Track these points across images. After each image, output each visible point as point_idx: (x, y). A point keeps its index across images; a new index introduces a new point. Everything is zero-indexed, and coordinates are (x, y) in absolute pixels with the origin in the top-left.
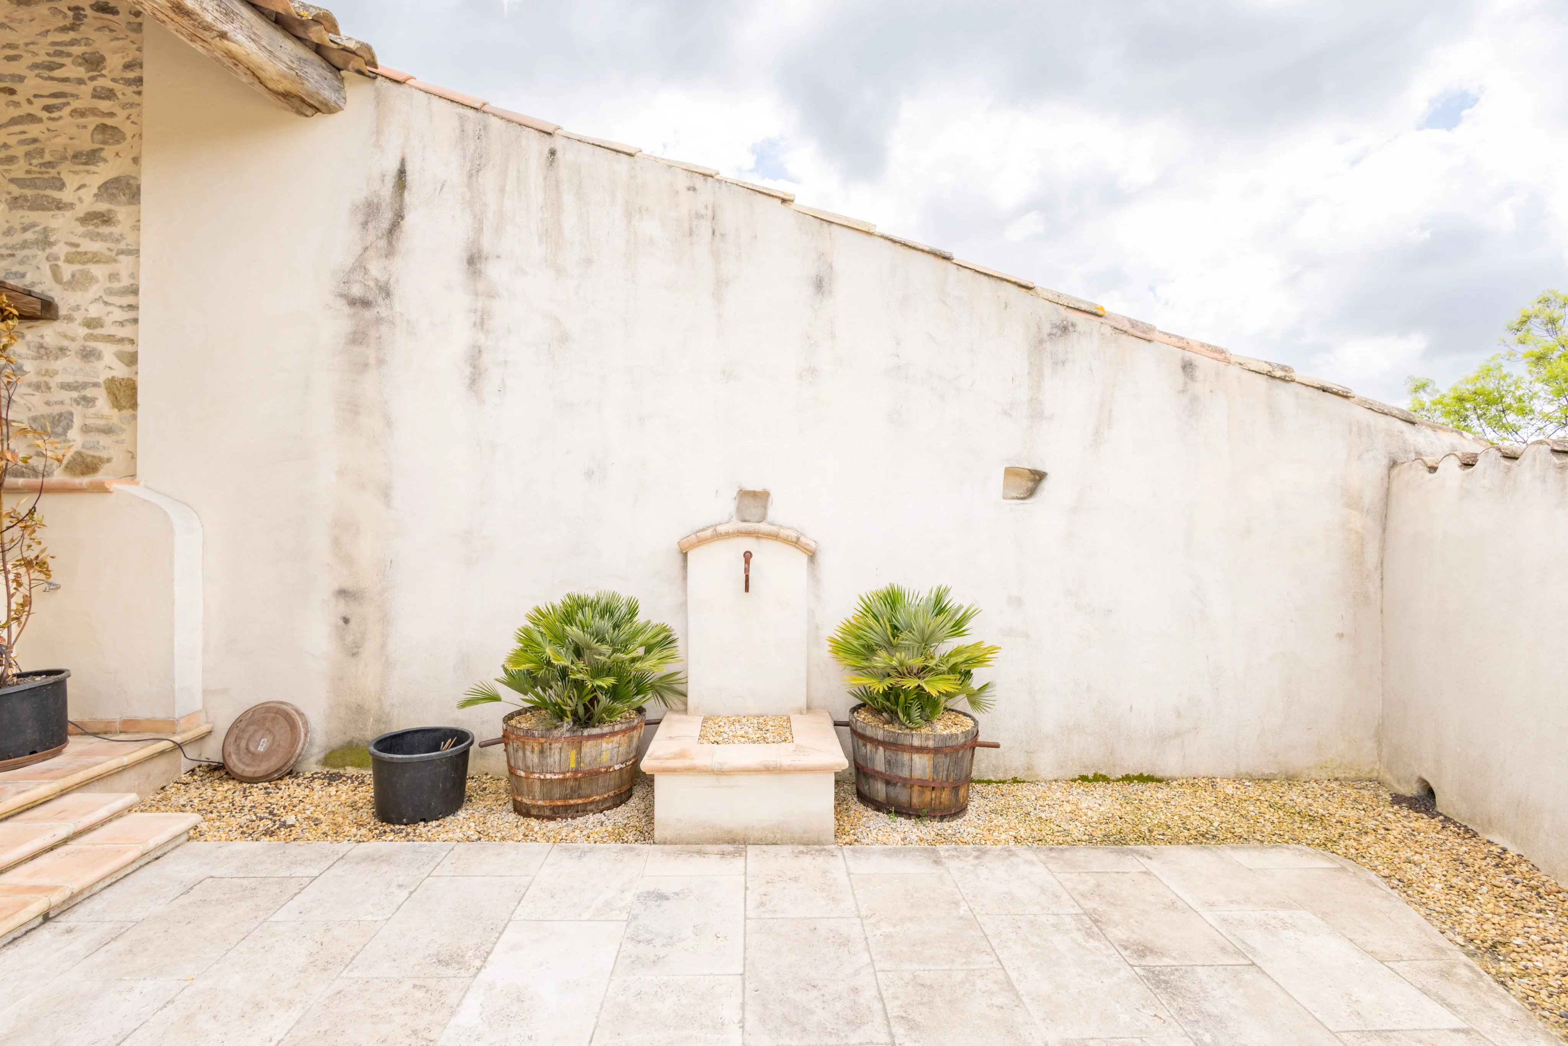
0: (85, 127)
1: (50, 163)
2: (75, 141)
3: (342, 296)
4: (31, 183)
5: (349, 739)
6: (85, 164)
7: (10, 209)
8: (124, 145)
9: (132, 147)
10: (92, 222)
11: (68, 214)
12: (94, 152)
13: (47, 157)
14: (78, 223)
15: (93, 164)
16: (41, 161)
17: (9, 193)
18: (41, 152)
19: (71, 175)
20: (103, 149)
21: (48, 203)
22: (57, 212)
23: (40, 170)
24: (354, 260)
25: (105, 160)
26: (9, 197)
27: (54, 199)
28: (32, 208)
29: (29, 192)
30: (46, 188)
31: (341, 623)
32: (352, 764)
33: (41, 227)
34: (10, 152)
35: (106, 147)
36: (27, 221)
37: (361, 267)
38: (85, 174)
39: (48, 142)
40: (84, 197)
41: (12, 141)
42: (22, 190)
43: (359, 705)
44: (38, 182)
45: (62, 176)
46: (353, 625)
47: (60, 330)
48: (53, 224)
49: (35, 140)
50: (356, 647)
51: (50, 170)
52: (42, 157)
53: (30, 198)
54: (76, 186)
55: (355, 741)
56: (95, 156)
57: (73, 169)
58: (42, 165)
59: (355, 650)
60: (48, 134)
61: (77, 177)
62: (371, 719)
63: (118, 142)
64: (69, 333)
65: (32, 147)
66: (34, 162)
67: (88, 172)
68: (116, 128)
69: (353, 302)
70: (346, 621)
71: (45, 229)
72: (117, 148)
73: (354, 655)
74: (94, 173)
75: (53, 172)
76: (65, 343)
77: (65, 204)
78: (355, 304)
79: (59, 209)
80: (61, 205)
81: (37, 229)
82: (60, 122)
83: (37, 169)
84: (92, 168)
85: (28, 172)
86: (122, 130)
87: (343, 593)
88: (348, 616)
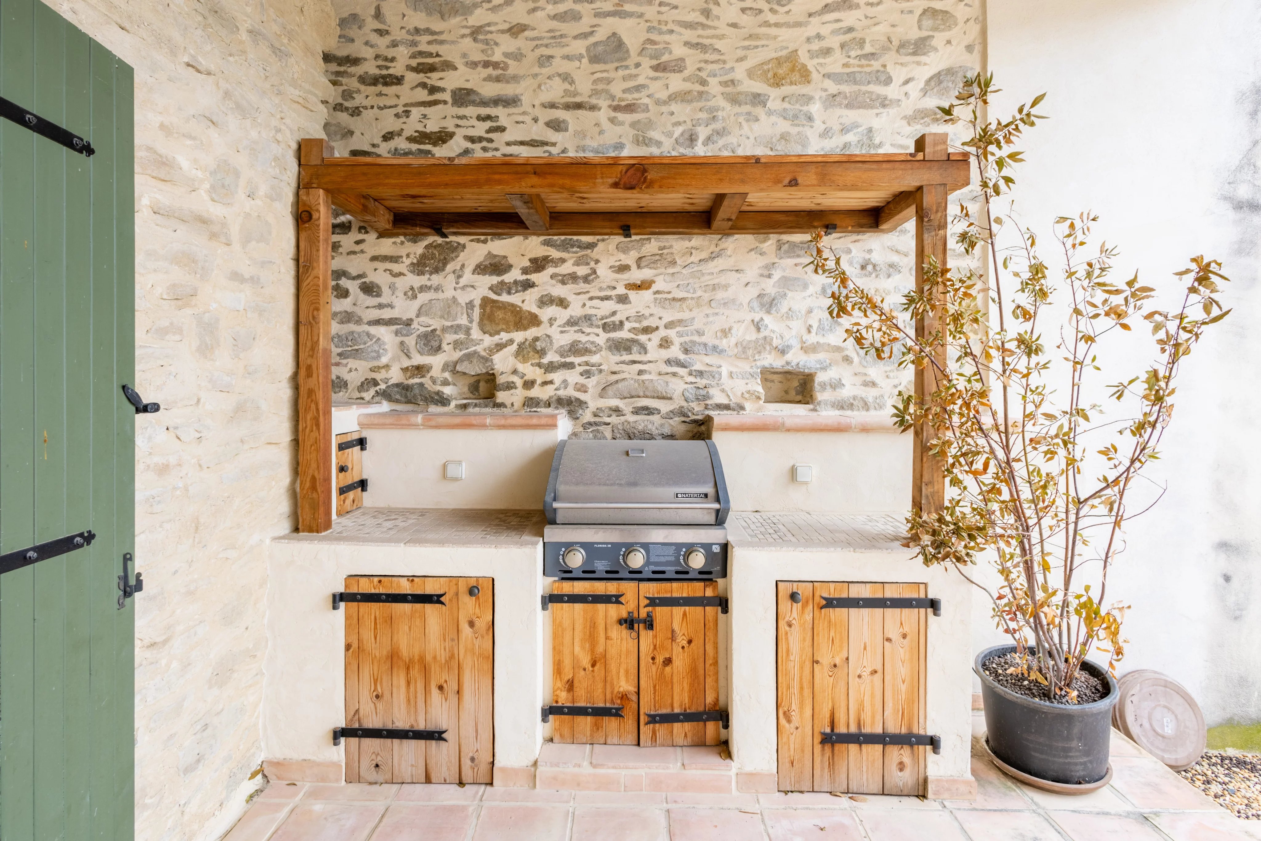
0: (911, 12)
1: (873, 54)
2: (899, 29)
3: (1226, 198)
4: (851, 78)
5: (1229, 716)
6: (914, 54)
7: (826, 109)
8: (955, 30)
9: (965, 33)
10: (922, 121)
11: (892, 111)
12: (924, 40)
13: (868, 49)
14: (904, 122)
15: (924, 54)
16: (859, 52)
17: (826, 90)
18: (861, 43)
19: (898, 67)
20: (933, 37)
21: (871, 100)
22: (881, 110)
23: (860, 63)
24: (1241, 157)
25: (936, 49)
26: (824, 94)
27: (878, 96)
28: (849, 106)
29: (846, 88)
30: (869, 83)
31: (1221, 581)
32: (1234, 746)
33: (863, 128)
34: (825, 44)
35: (936, 34)
36: (847, 121)
37: (1249, 165)
38: (915, 65)
39: (868, 31)
40: (910, 92)
41: (825, 30)
42: (839, 86)
43: (1241, 677)
44: (858, 77)
45: (889, 69)
46: (1235, 581)
47: (889, 244)
48: (876, 123)
49: (850, 30)
50: (1239, 609)
51: (872, 62)
52: (862, 48)
53: (848, 95)
54: (902, 80)
55: (1236, 718)
56: (925, 45)
57: (900, 61)
58: (859, 57)
59: (1238, 613)
60: (866, 22)
61: (904, 70)
62: (1256, 694)
63: (950, 28)
64: (900, 248)
65: (849, 36)
66: (853, 54)
67: (918, 63)
68: (947, 12)
69: (1239, 206)
70: (1227, 579)
71: (870, 130)
72: (947, 35)
73: (1236, 618)
74: (925, 64)
75: (876, 65)
76: (895, 258)
77: (891, 100)
78: (1241, 208)
79: (884, 106)
80: (887, 102)
81: (860, 129)
82: (880, 8)
83: (856, 62)
84: (923, 59)
85: (845, 65)
86: (954, 14)
87: (1224, 546)
88: (1229, 573)
